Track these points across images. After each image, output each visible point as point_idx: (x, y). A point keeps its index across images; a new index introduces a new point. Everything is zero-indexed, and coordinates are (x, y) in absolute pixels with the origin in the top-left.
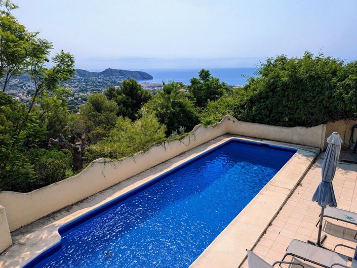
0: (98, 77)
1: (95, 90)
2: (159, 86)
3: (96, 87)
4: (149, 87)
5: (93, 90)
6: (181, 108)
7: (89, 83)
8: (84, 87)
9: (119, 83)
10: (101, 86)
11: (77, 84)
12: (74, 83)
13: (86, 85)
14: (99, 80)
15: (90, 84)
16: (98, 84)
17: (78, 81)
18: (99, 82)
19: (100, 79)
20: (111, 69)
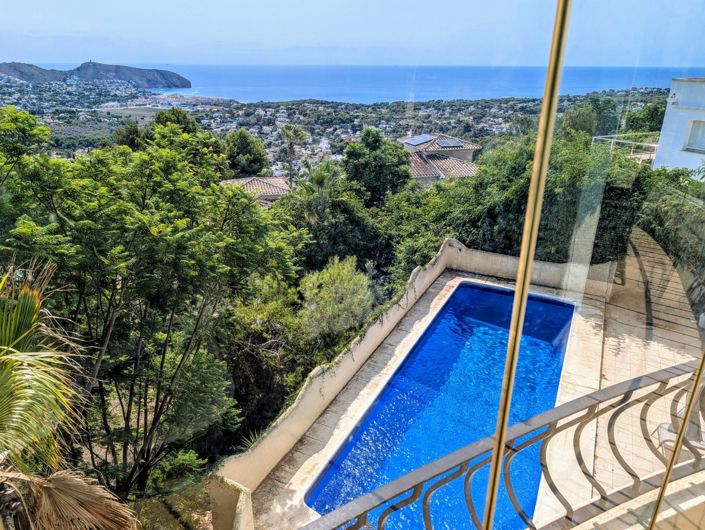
0: (64, 80)
1: (62, 112)
2: (206, 104)
3: (63, 104)
4: (185, 105)
5: (57, 112)
6: (347, 213)
7: (46, 95)
8: (34, 104)
9: (116, 95)
10: (76, 103)
11: (17, 96)
12: (10, 94)
13: (40, 99)
14: (69, 89)
15: (48, 97)
16: (67, 96)
17: (19, 91)
18: (70, 93)
19: (71, 85)
20: (95, 65)
